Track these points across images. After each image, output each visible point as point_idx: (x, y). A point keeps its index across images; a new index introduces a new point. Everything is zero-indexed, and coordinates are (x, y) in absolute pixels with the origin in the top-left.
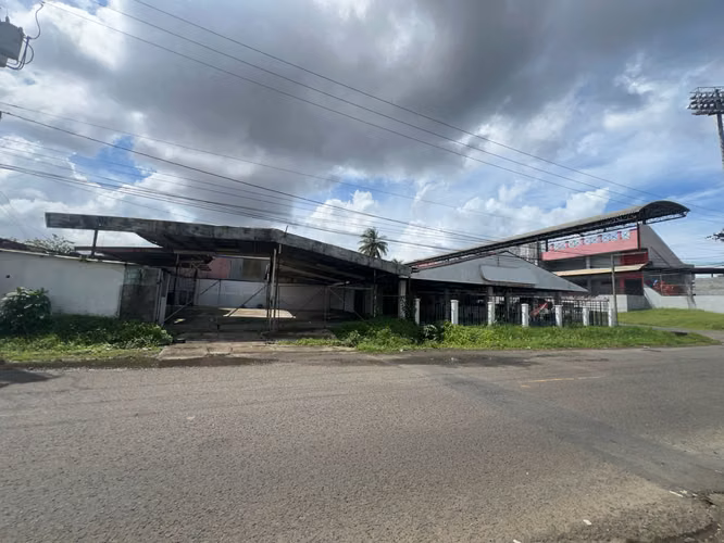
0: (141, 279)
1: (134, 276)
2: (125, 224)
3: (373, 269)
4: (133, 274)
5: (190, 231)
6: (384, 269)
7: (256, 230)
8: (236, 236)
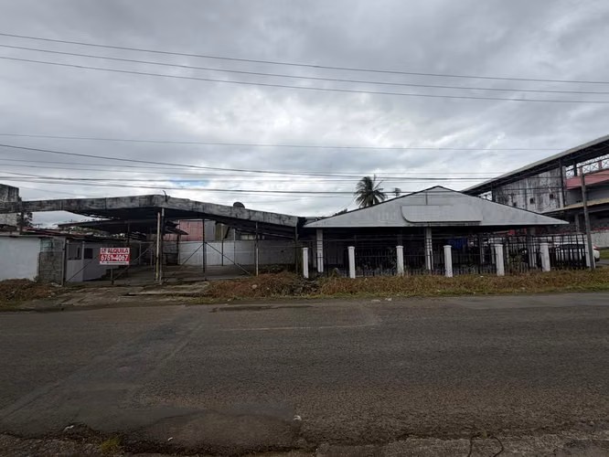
0: (52, 247)
1: (47, 245)
2: (40, 205)
3: (254, 222)
4: (46, 244)
5: (87, 205)
6: (267, 221)
7: (140, 197)
8: (124, 205)
